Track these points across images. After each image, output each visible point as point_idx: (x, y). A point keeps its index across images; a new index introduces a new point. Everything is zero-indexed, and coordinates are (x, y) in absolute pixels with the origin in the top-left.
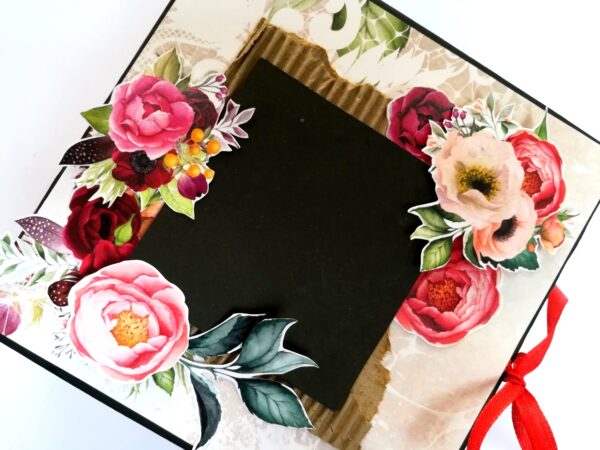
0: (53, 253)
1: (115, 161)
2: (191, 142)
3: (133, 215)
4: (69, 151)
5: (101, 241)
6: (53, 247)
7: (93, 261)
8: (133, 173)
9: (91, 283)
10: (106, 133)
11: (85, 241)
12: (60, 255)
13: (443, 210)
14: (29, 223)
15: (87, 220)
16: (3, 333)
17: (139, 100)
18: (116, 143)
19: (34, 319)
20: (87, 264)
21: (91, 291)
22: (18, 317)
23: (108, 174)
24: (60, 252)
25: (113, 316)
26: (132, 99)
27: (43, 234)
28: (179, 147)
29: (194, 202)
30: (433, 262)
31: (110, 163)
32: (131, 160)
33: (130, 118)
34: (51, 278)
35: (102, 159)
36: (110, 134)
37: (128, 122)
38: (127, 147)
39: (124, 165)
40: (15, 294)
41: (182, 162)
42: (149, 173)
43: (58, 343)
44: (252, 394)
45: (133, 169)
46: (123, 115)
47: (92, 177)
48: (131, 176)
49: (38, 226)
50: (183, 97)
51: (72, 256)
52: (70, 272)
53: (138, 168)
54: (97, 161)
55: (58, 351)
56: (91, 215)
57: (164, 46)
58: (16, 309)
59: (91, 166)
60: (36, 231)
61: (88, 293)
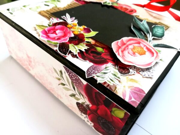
0: (105, 70)
2: (71, 28)
3: (93, 46)
5: (101, 55)
6: (102, 69)
7: (110, 60)
12: (106, 68)
14: (89, 74)
15: (93, 57)
16: (145, 95)
18: (64, 42)
19: (137, 82)
21: (124, 57)
22: (136, 88)
24: (105, 67)
25: (134, 53)
28: (72, 30)
29: (92, 31)
31: (71, 45)
35: (68, 46)
37: (56, 38)
39: (73, 42)
40: (124, 87)
41: (78, 31)
45: (76, 40)
46: (53, 39)
49: (91, 71)
51: (107, 65)
52: (114, 67)
54: (68, 48)
56: (91, 56)
58: (132, 88)
59: (70, 49)
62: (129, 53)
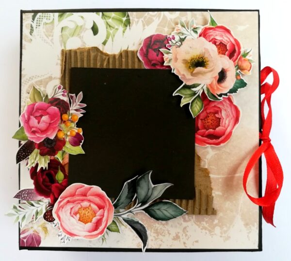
0: (36, 202)
1: (38, 149)
2: (65, 122)
3: (59, 167)
4: (17, 156)
5: (53, 185)
6: (35, 199)
7: (54, 196)
8: (48, 149)
9: (59, 205)
10: (27, 139)
11: (46, 189)
12: (40, 201)
13: (188, 86)
14: (19, 195)
15: (42, 180)
16: (37, 246)
17: (32, 117)
18: (34, 141)
19: (45, 233)
20: (53, 198)
21: (61, 208)
22: (38, 236)
23: (39, 156)
24: (39, 199)
25: (76, 214)
26: (29, 119)
27: (28, 196)
28: (60, 127)
29: (80, 146)
30: (197, 111)
31: (36, 151)
32: (44, 144)
33: (33, 127)
34: (42, 212)
35: (32, 151)
36: (29, 139)
37: (33, 129)
38: (39, 140)
39: (43, 148)
40: (32, 227)
41: (65, 132)
42: (55, 145)
43: (60, 238)
44: (153, 212)
45: (47, 147)
46: (30, 128)
47: (33, 161)
48: (48, 151)
49: (24, 194)
50: (49, 104)
51: (45, 198)
52: (48, 206)
53: (49, 146)
54: (31, 153)
55: (62, 241)
56: (42, 177)
57: (29, 87)
58: (35, 233)
59: (30, 157)
60: (24, 197)
61: (60, 210)
62: (71, 209)
